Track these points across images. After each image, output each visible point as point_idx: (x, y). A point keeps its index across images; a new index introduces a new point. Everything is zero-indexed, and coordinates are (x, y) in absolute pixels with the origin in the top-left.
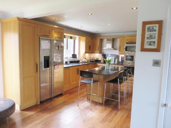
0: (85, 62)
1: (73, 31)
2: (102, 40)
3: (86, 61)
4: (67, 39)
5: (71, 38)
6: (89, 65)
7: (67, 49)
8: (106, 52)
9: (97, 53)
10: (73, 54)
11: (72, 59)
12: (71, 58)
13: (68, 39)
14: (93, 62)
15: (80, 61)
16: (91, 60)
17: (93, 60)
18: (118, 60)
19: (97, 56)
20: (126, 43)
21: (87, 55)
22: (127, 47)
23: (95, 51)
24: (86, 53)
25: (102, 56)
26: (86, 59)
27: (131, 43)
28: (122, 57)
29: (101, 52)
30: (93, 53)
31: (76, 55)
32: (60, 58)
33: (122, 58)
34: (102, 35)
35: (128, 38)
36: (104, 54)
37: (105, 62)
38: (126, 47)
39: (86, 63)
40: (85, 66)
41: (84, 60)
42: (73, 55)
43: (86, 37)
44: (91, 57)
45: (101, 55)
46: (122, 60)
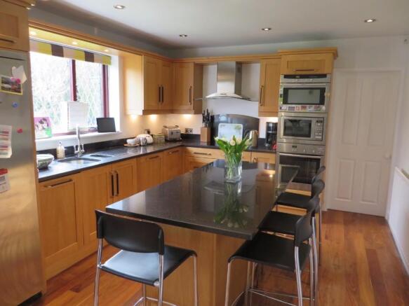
0: (147, 145)
1: (96, 30)
2: (200, 69)
3: (150, 140)
4: (74, 62)
5: (89, 57)
6: (160, 154)
7: (75, 99)
8: (214, 108)
9: (187, 112)
10: (101, 115)
11: (97, 134)
12: (94, 131)
13: (78, 62)
14: (174, 141)
15: (129, 141)
16: (166, 137)
17: (174, 136)
18: (257, 135)
19: (188, 121)
20: (286, 77)
21: (153, 118)
22: (290, 91)
23: (181, 104)
24: (147, 112)
25: (204, 121)
26: (149, 132)
27: (302, 77)
28: (268, 123)
29: (198, 109)
30: (173, 111)
31: (112, 120)
32: (9, 142)
33: (268, 128)
34: (201, 50)
35: (290, 58)
36: (208, 114)
37: (212, 143)
38: (286, 90)
39: (149, 150)
40: (143, 159)
41: (142, 136)
42: (99, 120)
43: (146, 55)
44: (166, 127)
45: (200, 117)
46: (268, 135)
